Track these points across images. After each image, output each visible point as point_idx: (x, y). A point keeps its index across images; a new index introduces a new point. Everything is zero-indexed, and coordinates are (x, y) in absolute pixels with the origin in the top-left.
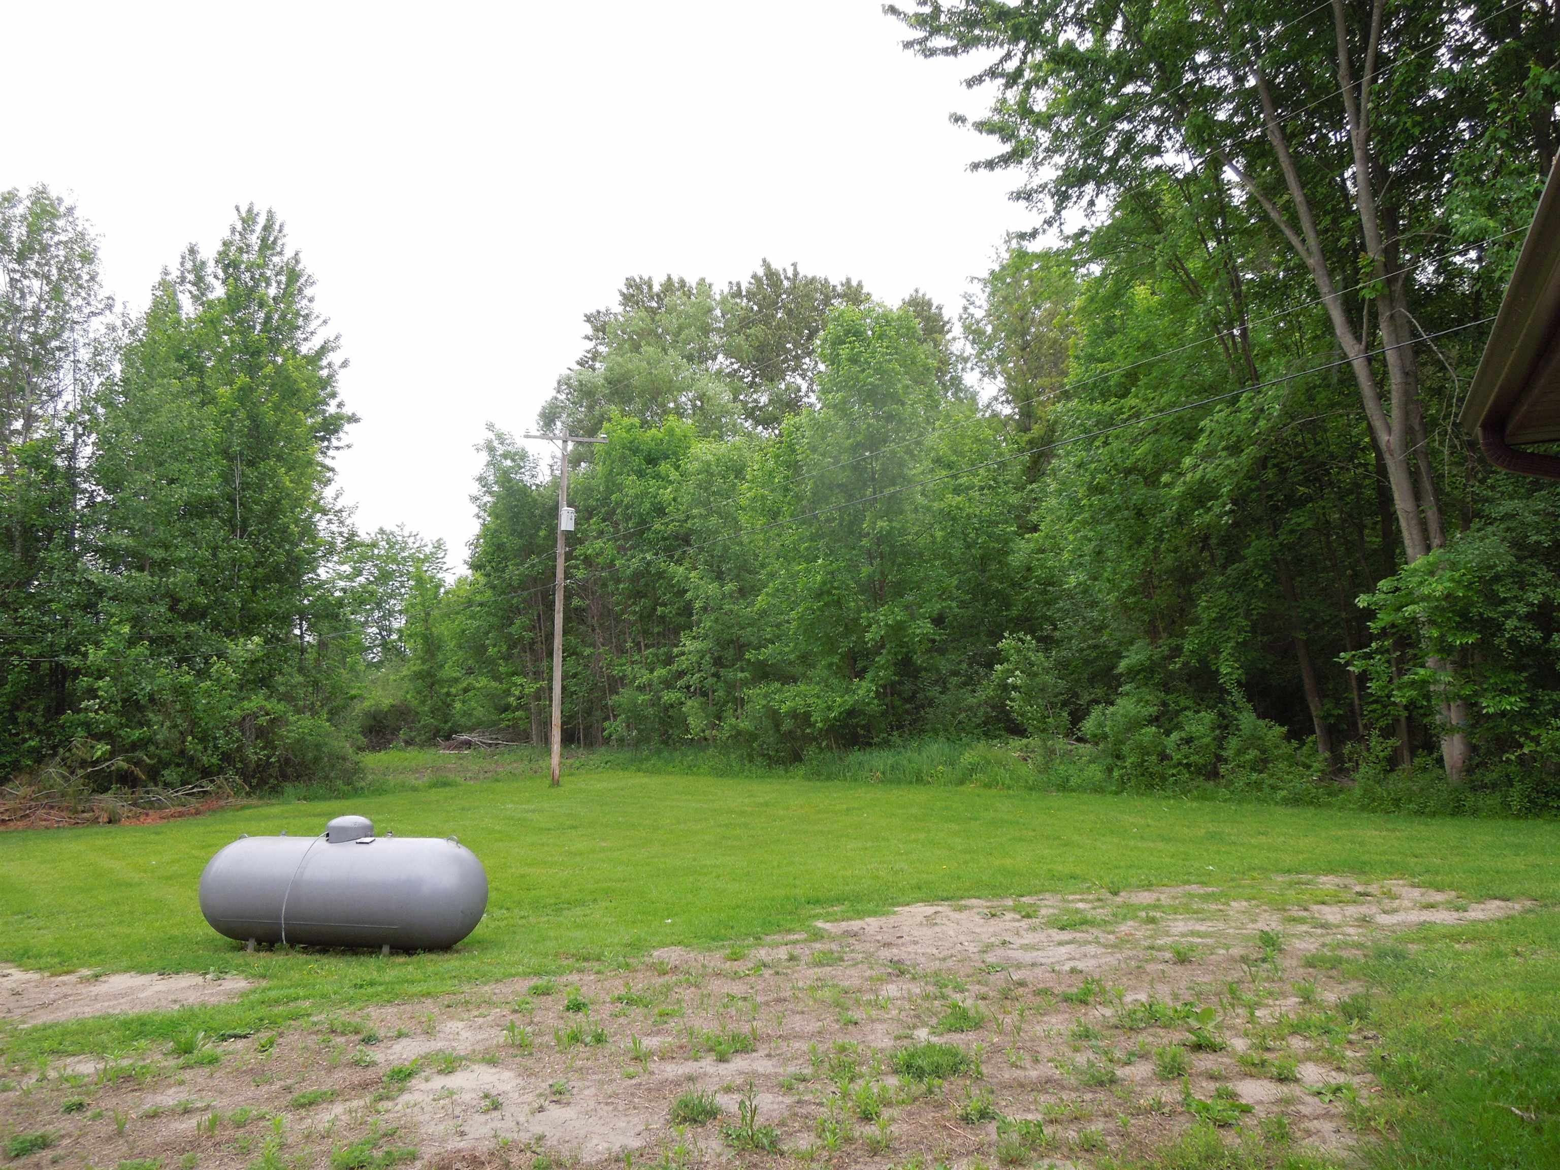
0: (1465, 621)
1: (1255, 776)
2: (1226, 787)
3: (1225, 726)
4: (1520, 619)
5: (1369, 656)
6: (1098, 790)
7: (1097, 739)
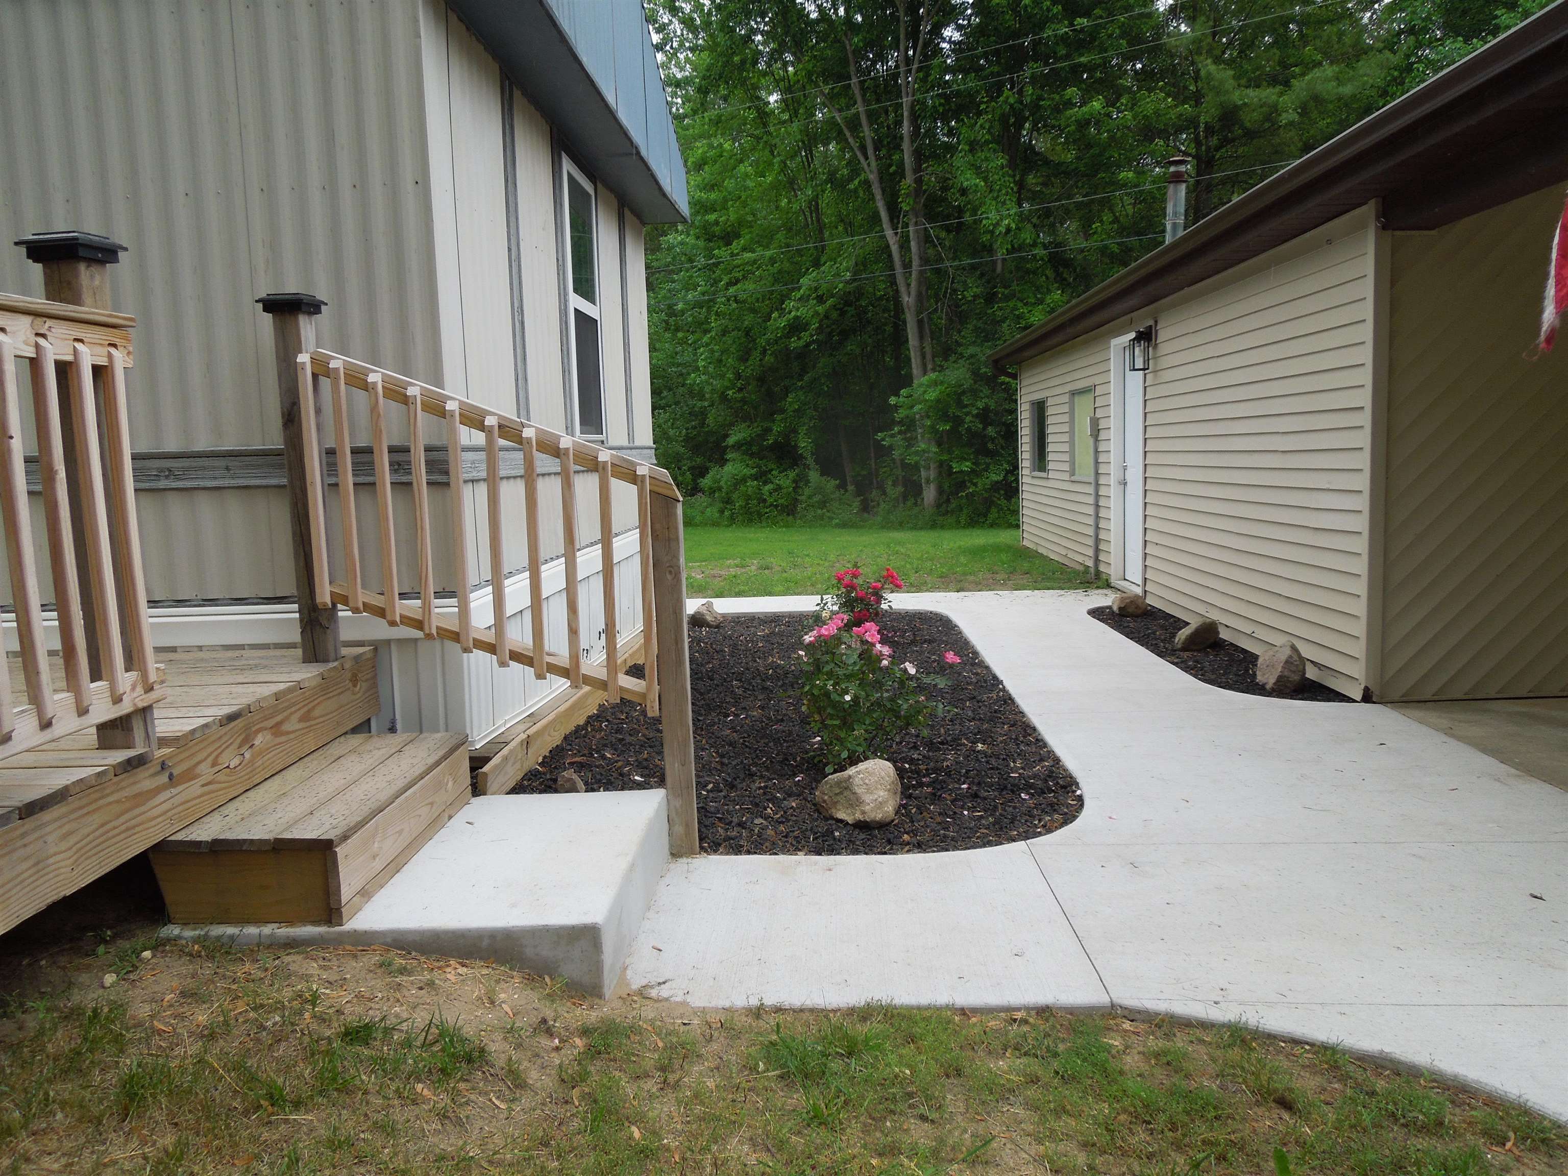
0: (944, 416)
1: (819, 511)
2: (800, 519)
3: (800, 482)
4: (973, 416)
5: (893, 436)
6: (715, 524)
7: (712, 491)
